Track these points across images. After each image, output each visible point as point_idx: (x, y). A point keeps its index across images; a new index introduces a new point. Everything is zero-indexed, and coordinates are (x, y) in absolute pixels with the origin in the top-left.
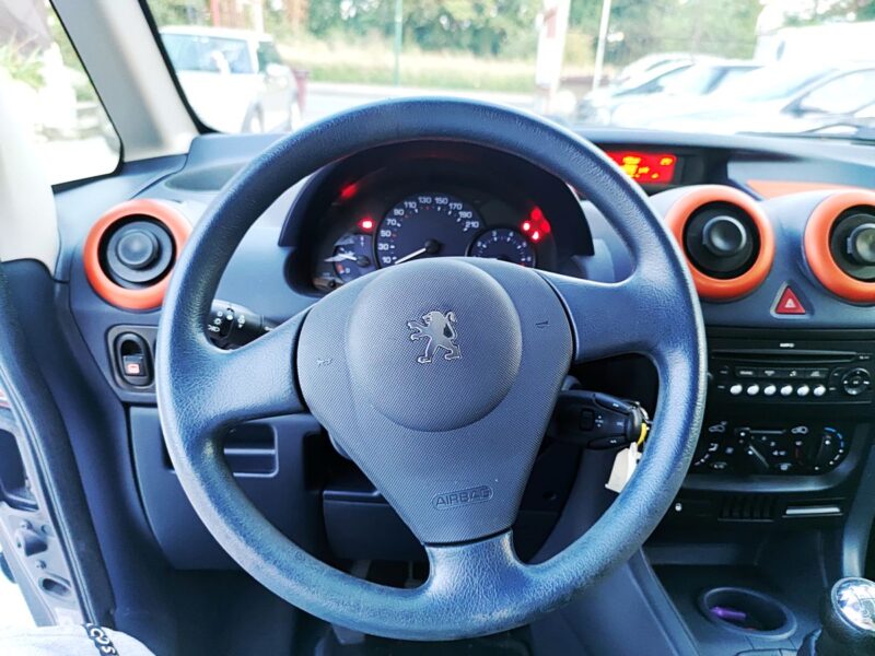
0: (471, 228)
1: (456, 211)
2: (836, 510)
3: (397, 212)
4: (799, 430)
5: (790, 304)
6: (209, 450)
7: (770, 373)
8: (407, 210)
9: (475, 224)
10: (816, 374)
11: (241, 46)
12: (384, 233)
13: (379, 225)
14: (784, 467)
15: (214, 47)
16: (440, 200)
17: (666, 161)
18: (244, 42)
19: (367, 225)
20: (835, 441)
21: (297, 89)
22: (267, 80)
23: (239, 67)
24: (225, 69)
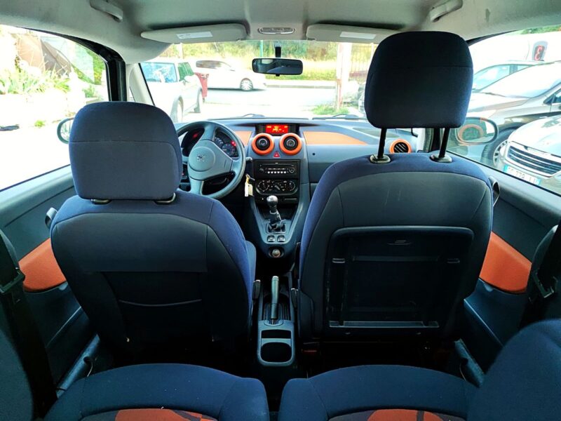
0: (221, 144)
1: (218, 140)
2: (295, 199)
4: (285, 182)
5: (276, 155)
7: (274, 169)
10: (283, 169)
11: (172, 66)
14: (283, 190)
15: (157, 68)
17: (286, 127)
18: (173, 63)
20: (292, 184)
21: (201, 87)
22: (185, 84)
23: (170, 78)
24: (163, 80)
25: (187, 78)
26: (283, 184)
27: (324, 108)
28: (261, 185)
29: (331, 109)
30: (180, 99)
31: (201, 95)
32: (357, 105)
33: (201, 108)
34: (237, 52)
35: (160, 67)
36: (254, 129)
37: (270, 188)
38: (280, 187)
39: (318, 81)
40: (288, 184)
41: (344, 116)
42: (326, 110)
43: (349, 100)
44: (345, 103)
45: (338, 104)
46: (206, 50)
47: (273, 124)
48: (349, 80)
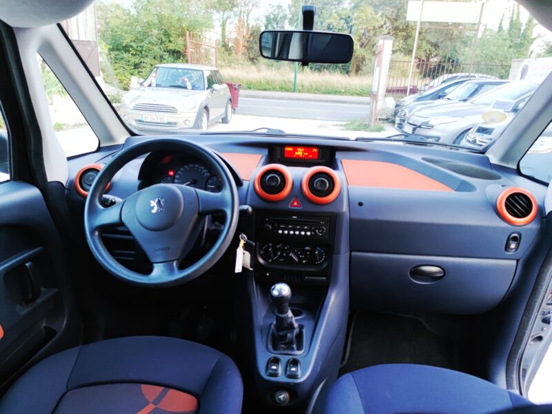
0: (207, 176)
1: (202, 170)
2: (324, 278)
3: (182, 169)
4: (307, 248)
5: (295, 204)
6: (97, 233)
7: (290, 226)
8: (185, 169)
9: (208, 174)
10: (306, 228)
11: (200, 73)
12: (177, 176)
13: (175, 174)
14: (304, 262)
15: (185, 74)
16: (197, 166)
17: (315, 150)
18: (202, 71)
19: (172, 173)
20: (320, 252)
21: (230, 95)
22: (212, 92)
23: (197, 86)
24: (190, 87)
25: (215, 86)
26: (304, 252)
27: (357, 123)
28: (266, 251)
29: (365, 125)
30: (206, 108)
31: (230, 106)
32: (393, 122)
33: (229, 118)
34: (272, 65)
35: (189, 73)
36: (265, 152)
37: (281, 256)
38: (298, 256)
39: (351, 97)
40: (312, 251)
41: (403, 138)
42: (359, 125)
43: (384, 117)
44: (380, 119)
45: (373, 120)
46: (242, 62)
47: (296, 146)
48: (385, 96)
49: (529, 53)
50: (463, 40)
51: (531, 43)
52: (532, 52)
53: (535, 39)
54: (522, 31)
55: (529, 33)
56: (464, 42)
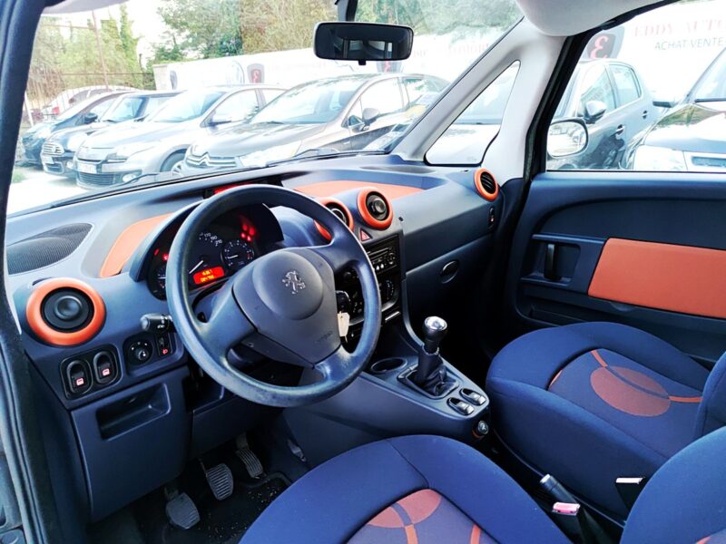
0: (219, 244)
1: (209, 238)
49: (138, 57)
50: (48, 42)
51: (136, 44)
52: (140, 55)
53: (137, 39)
54: (119, 30)
55: (128, 32)
56: (48, 45)
